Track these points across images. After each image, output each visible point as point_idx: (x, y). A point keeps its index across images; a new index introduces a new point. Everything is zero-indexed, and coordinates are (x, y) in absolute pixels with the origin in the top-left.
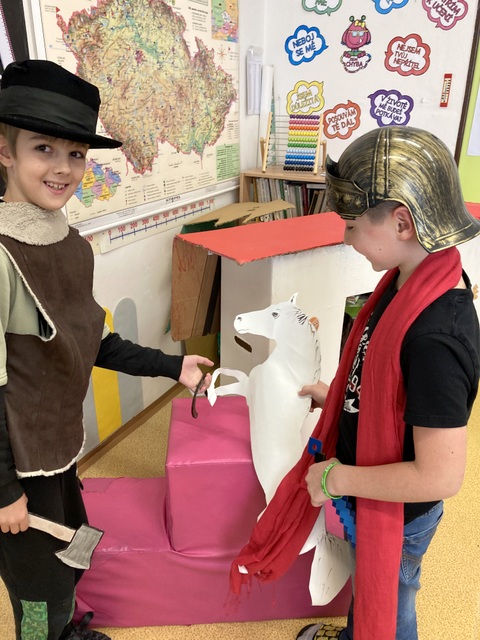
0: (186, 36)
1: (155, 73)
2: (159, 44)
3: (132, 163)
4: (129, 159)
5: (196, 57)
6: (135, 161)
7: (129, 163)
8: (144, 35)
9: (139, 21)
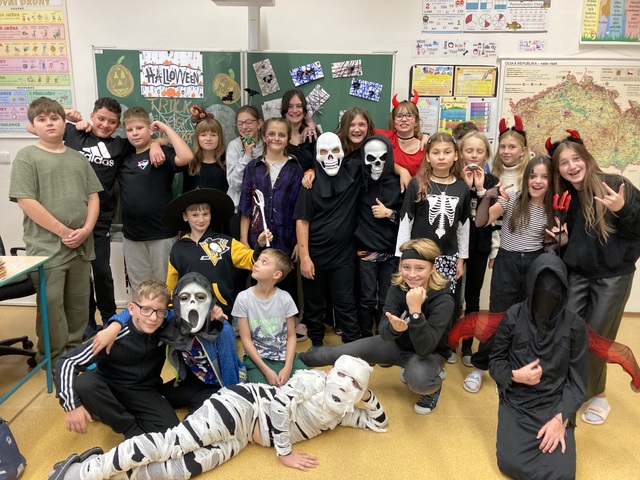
0: (616, 101)
2: (588, 106)
5: (627, 111)
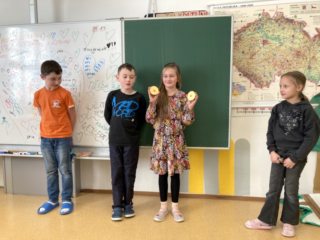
1: (277, 48)
3: (254, 83)
4: (252, 82)
6: (256, 83)
7: (252, 84)
8: (270, 34)
9: (267, 29)
